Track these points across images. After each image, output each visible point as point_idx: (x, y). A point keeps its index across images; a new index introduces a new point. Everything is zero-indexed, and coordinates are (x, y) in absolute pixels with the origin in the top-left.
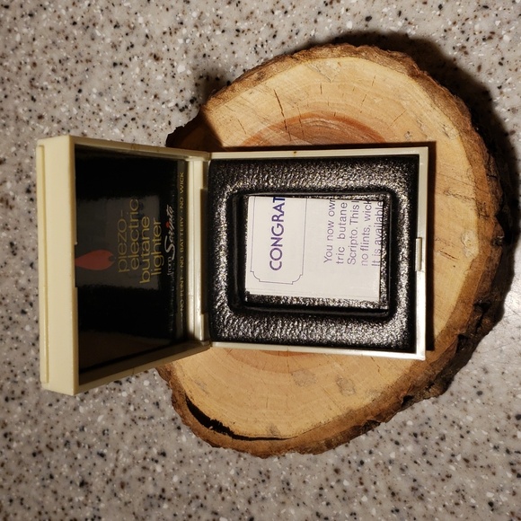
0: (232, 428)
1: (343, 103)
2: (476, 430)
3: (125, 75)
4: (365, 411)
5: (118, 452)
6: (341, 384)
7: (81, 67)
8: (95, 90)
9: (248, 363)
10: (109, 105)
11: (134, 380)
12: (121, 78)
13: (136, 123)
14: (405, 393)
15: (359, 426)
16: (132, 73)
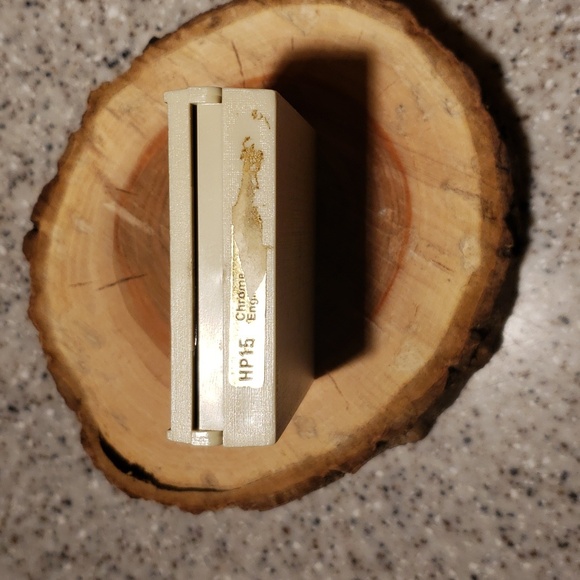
0: (158, 475)
2: (460, 485)
3: (41, 18)
5: (10, 497)
10: (18, 56)
11: (34, 407)
12: (36, 22)
13: (52, 80)
14: (379, 437)
15: (319, 477)
16: (50, 16)
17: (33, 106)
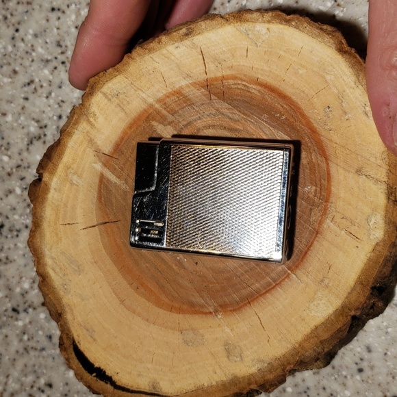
0: (115, 378)
1: (268, 69)
3: (61, 20)
4: (249, 379)
5: (8, 376)
6: (229, 349)
7: (21, 8)
8: (31, 31)
9: (139, 315)
10: (42, 47)
11: (30, 310)
12: (57, 23)
13: (66, 67)
14: (292, 366)
16: (68, 19)
17: (50, 85)
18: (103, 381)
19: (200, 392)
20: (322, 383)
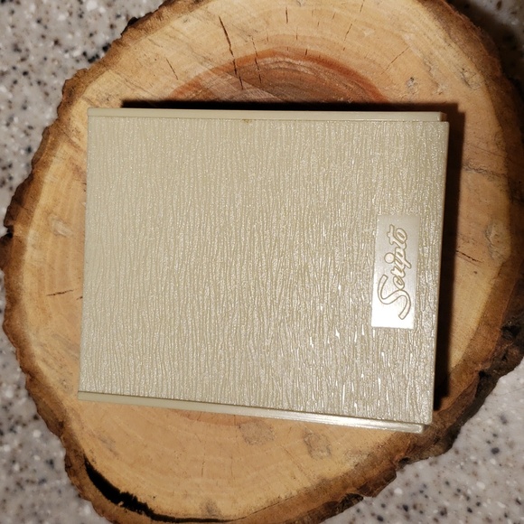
0: (152, 505)
1: (319, 35)
2: (489, 501)
3: (16, 15)
4: (344, 481)
6: (310, 442)
11: (19, 428)
12: (10, 19)
13: (29, 78)
14: (402, 454)
15: (336, 503)
16: (26, 12)
17: (10, 107)
18: (134, 510)
19: (276, 508)
20: (443, 476)
